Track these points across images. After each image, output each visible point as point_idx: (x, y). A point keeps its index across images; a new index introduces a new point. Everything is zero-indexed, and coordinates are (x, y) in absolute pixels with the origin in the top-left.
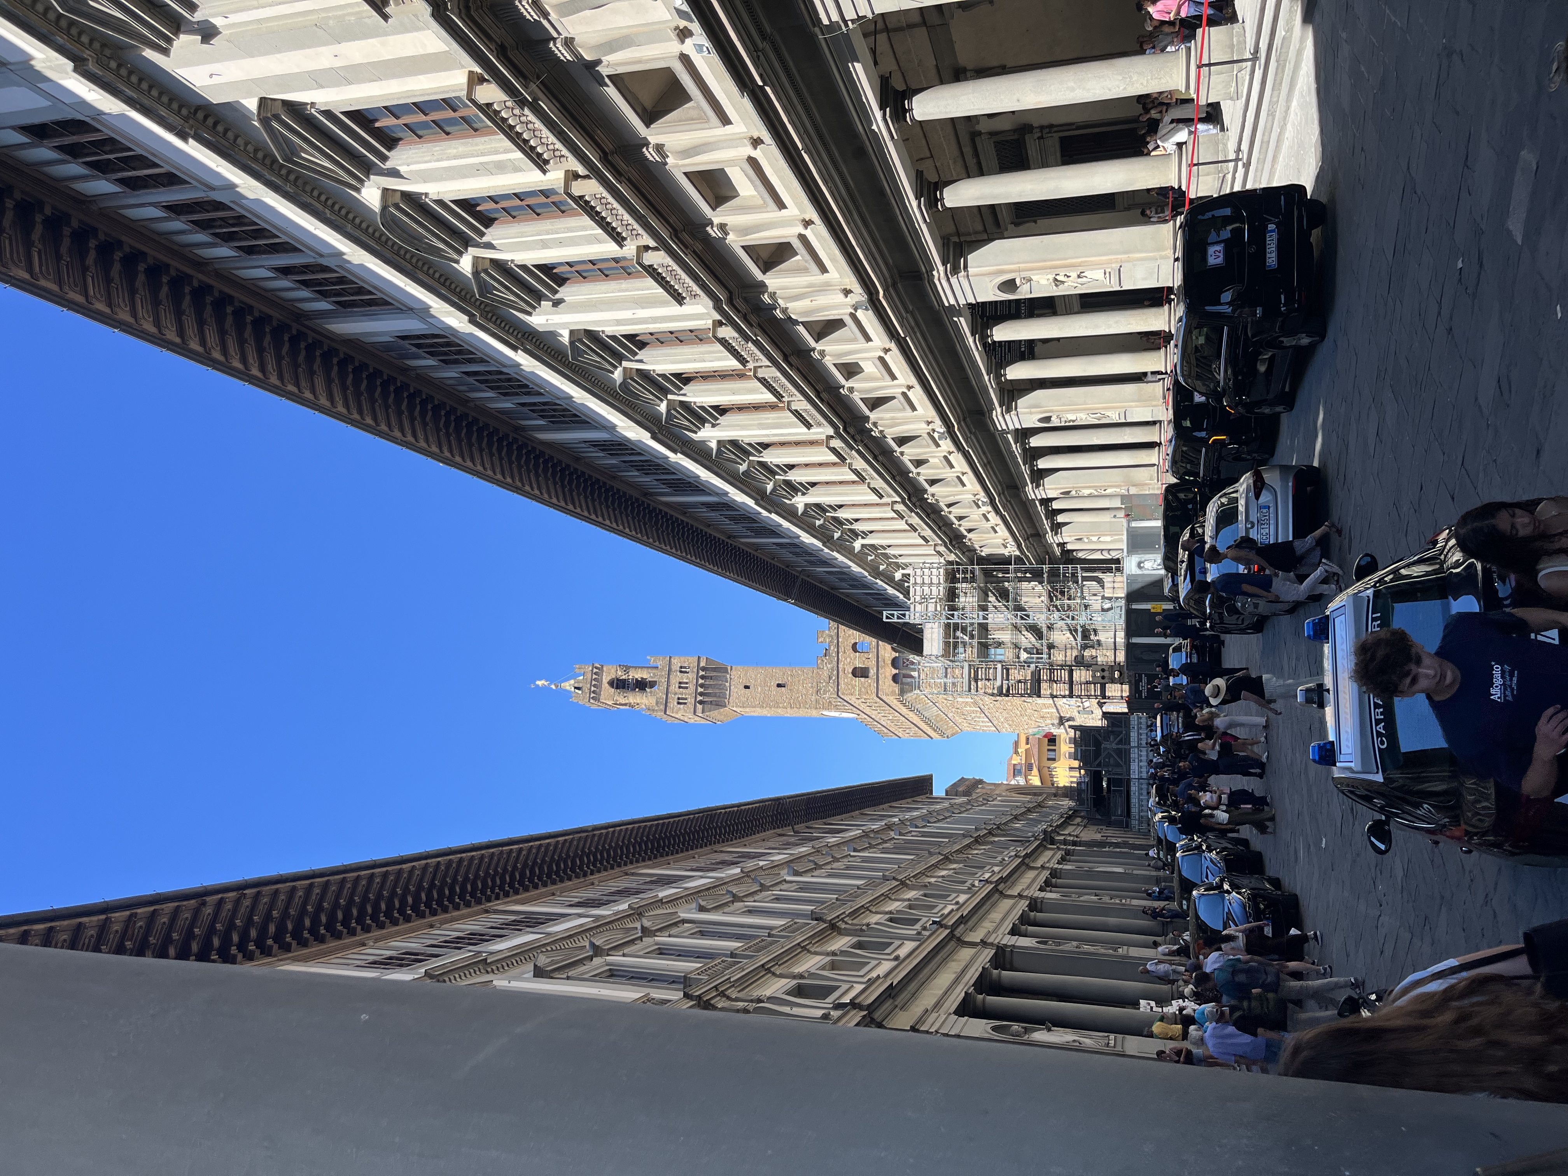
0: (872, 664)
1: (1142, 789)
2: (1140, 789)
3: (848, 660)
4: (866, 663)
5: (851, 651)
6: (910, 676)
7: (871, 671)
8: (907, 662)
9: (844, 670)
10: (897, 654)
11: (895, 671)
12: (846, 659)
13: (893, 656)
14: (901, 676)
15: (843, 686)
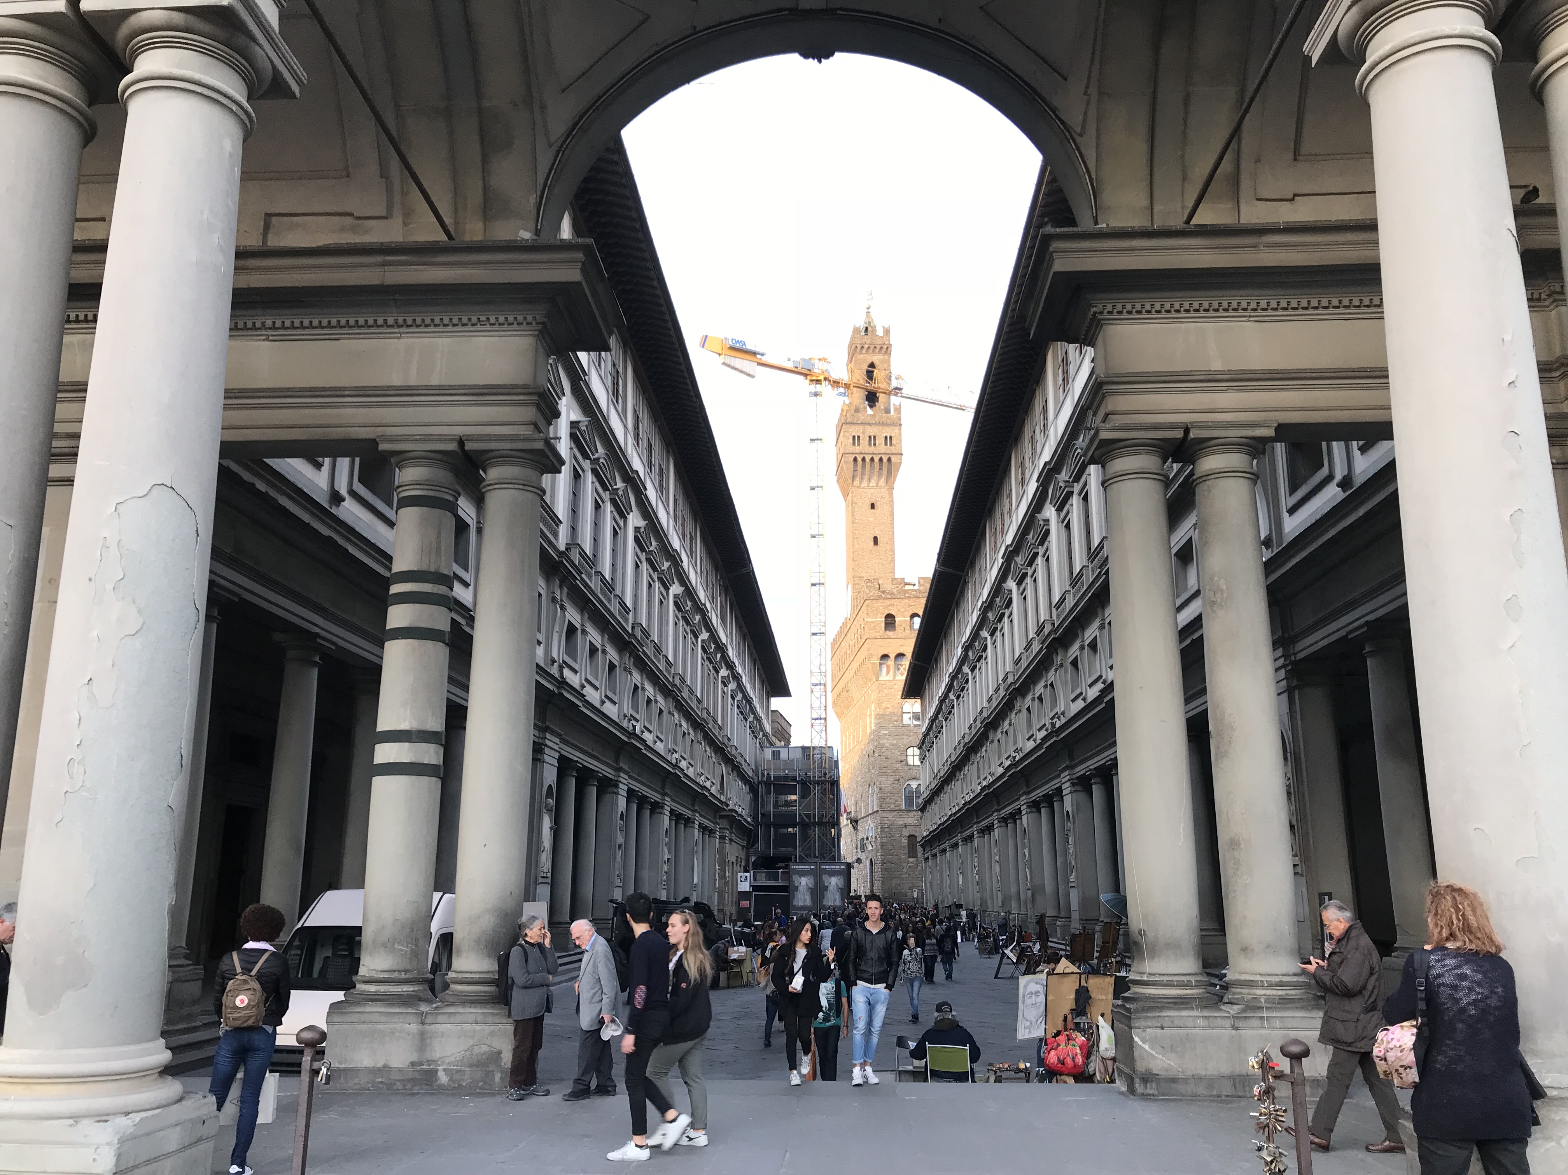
0: (898, 633)
4: (900, 627)
5: (911, 612)
6: (888, 672)
7: (892, 633)
8: (901, 669)
9: (891, 605)
11: (892, 656)
12: (903, 607)
14: (889, 663)
15: (875, 605)
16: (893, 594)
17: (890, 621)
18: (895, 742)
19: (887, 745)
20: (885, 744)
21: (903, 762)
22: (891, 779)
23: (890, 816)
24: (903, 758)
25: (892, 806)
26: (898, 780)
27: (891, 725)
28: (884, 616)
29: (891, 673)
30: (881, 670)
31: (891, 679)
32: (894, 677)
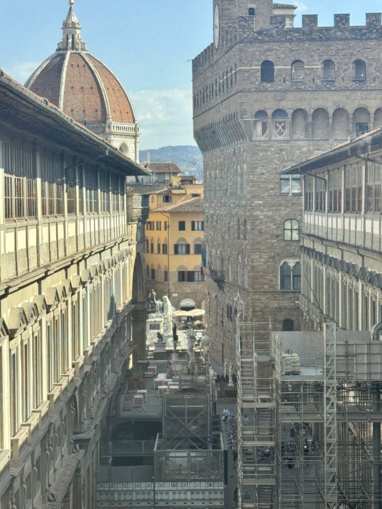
0: (278, 84)
1: (143, 493)
2: (143, 492)
3: (282, 56)
4: (280, 78)
5: (293, 59)
6: (264, 131)
7: (269, 85)
8: (280, 128)
9: (269, 50)
10: (290, 116)
11: (270, 113)
12: (283, 53)
13: (287, 111)
14: (265, 121)
15: (250, 50)
16: (271, 35)
17: (267, 69)
18: (270, 213)
19: (262, 217)
20: (259, 216)
21: (280, 237)
22: (265, 256)
23: (263, 298)
24: (279, 232)
25: (266, 287)
26: (273, 257)
27: (266, 194)
28: (261, 63)
29: (267, 132)
30: (256, 128)
31: (267, 139)
32: (270, 137)
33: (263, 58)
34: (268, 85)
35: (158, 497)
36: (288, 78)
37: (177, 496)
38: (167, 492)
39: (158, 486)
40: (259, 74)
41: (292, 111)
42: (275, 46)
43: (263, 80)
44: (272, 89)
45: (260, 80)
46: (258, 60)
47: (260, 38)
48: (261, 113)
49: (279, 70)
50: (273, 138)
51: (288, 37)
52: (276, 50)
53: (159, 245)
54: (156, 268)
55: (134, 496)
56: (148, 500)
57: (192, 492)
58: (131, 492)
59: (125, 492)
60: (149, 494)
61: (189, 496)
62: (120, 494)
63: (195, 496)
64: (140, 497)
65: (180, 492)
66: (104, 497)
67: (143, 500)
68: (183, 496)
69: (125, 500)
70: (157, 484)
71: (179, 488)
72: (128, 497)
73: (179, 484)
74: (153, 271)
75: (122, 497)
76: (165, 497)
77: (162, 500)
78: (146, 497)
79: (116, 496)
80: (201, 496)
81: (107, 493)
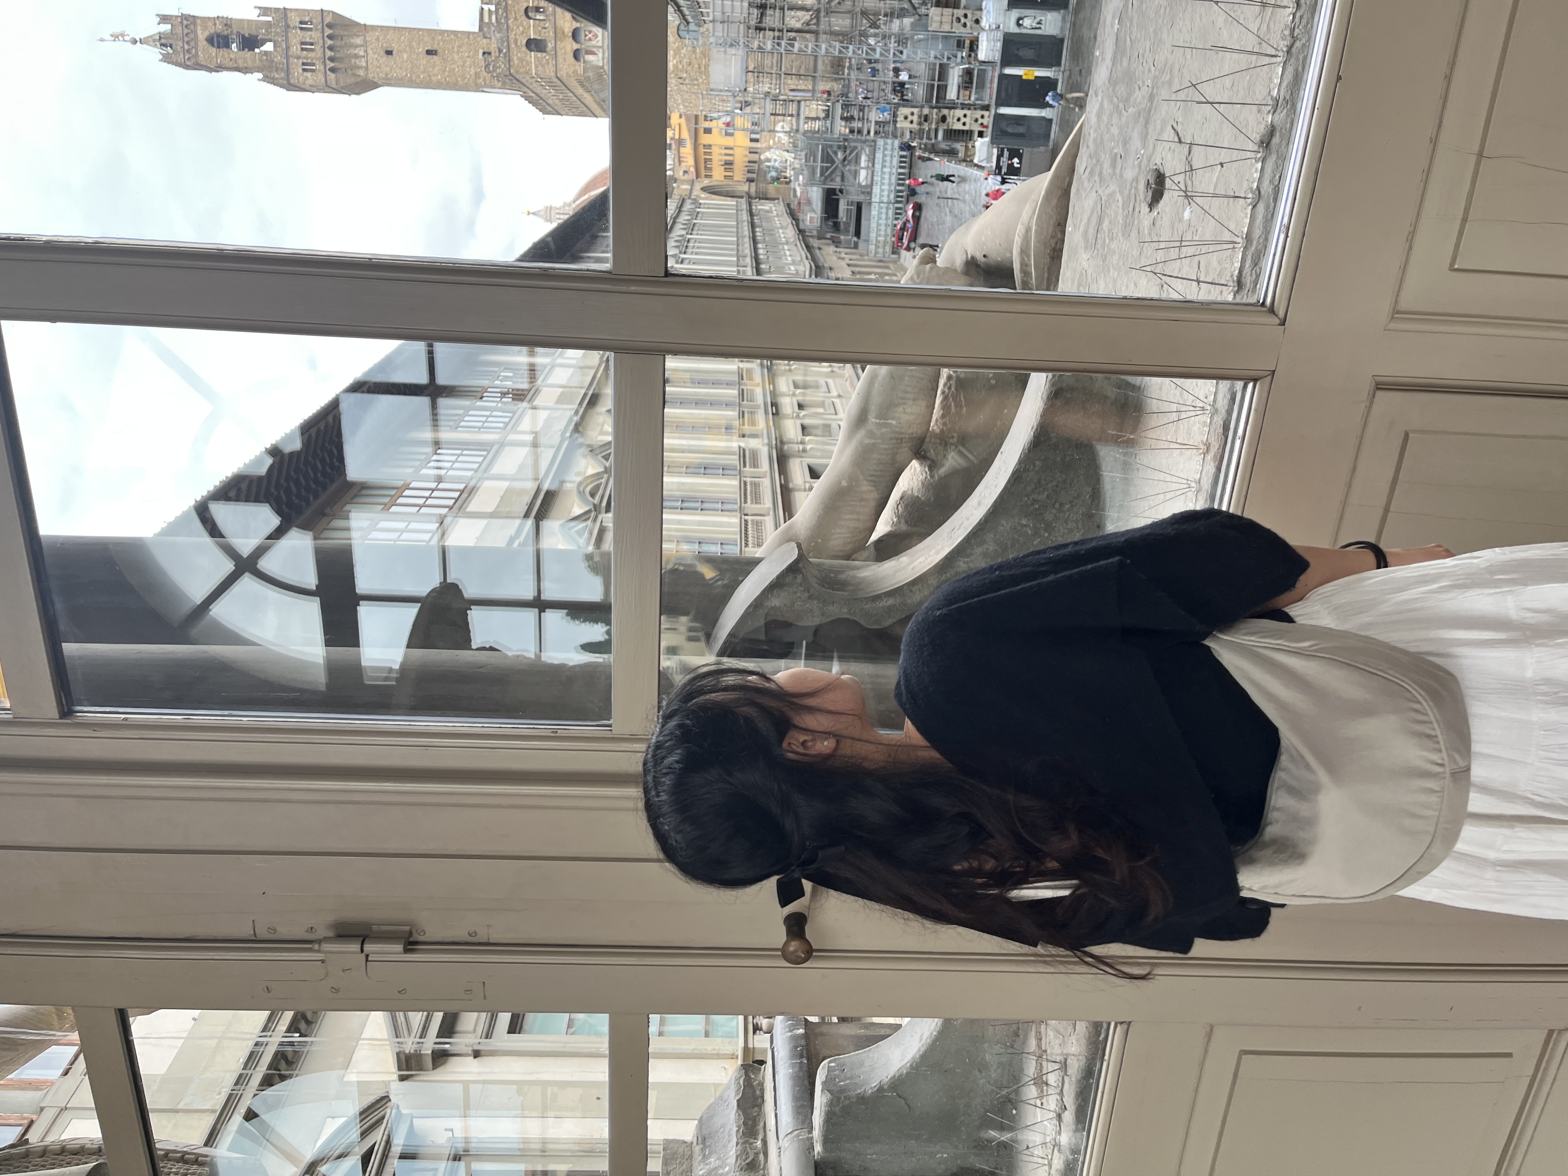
0: (548, 35)
3: (521, 29)
4: (542, 33)
5: (524, 17)
6: (593, 53)
7: (549, 44)
8: (590, 36)
9: (516, 41)
10: (578, 25)
11: (576, 46)
12: (518, 27)
13: (574, 27)
14: (583, 52)
15: (516, 62)
17: (535, 45)
28: (528, 52)
29: (595, 50)
30: (592, 61)
31: (601, 50)
32: (599, 47)
33: (524, 49)
34: (550, 46)
35: (885, 199)
36: (542, 23)
37: (886, 181)
38: (882, 190)
39: (875, 199)
40: (539, 55)
41: (574, 22)
42: (512, 36)
43: (545, 52)
44: (553, 42)
45: (544, 54)
46: (526, 54)
47: (504, 51)
48: (576, 55)
49: (535, 33)
50: (600, 44)
51: (503, 21)
52: (516, 34)
53: (726, 155)
54: (747, 159)
55: (883, 222)
56: (887, 208)
57: (883, 166)
58: (878, 225)
59: (878, 230)
60: (882, 208)
61: (887, 170)
62: (880, 235)
63: (888, 164)
64: (883, 216)
65: (882, 178)
66: (880, 250)
67: (887, 214)
68: (887, 176)
69: (886, 231)
70: (873, 200)
71: (879, 179)
72: (883, 228)
73: (875, 178)
74: (749, 162)
75: (882, 233)
76: (886, 193)
77: (888, 196)
78: (884, 211)
79: (881, 239)
80: (888, 159)
81: (877, 247)
